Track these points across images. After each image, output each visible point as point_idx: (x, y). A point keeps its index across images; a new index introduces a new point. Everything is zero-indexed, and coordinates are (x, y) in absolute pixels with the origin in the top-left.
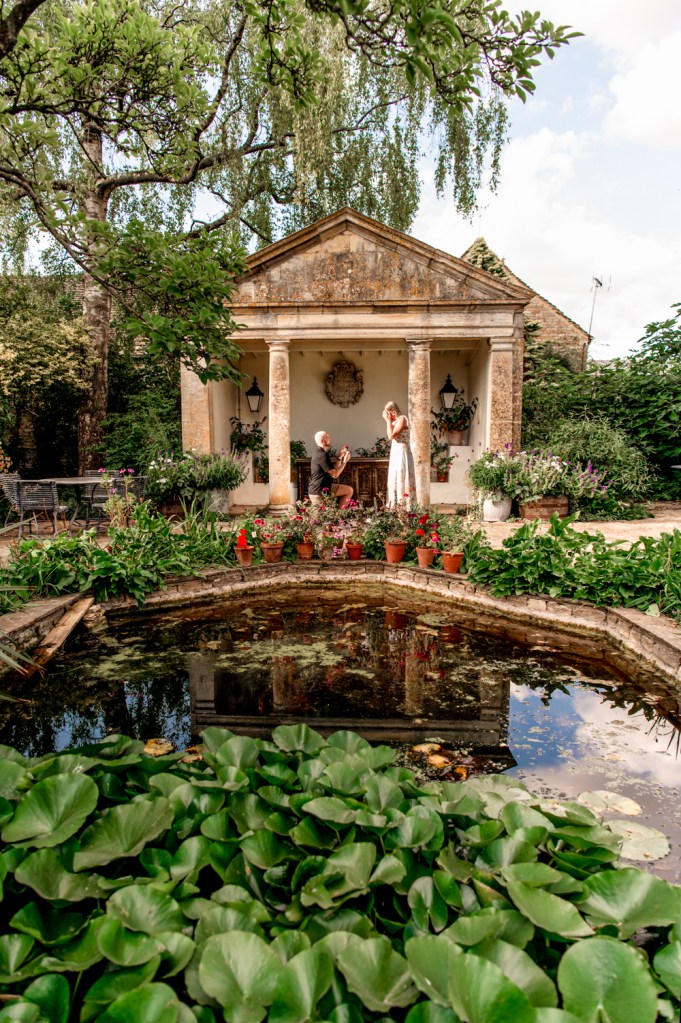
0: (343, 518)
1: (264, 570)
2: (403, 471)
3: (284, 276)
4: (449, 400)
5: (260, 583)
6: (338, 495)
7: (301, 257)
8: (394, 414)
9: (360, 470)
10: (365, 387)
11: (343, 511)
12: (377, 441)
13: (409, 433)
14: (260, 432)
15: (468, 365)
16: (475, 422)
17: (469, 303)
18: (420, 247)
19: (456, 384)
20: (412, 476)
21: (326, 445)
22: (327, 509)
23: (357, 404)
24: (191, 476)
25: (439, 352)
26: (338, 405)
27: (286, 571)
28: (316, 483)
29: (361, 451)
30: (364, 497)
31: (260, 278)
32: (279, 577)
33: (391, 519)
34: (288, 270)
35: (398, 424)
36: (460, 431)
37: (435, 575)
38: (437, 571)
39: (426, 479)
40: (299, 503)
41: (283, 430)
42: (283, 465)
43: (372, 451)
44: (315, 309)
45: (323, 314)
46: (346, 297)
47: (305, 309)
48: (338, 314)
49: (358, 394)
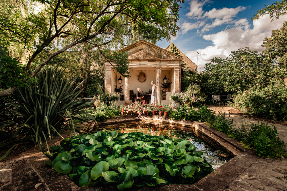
0: (142, 107)
1: (127, 117)
4: (165, 81)
5: (126, 120)
6: (141, 102)
7: (132, 50)
11: (142, 105)
12: (149, 90)
14: (121, 88)
15: (170, 73)
16: (171, 86)
17: (169, 60)
18: (158, 48)
19: (167, 78)
22: (139, 105)
23: (145, 82)
24: (107, 98)
25: (163, 71)
26: (141, 82)
27: (132, 117)
29: (146, 92)
32: (130, 118)
33: (153, 107)
34: (129, 52)
36: (168, 88)
37: (163, 117)
38: (163, 116)
39: (160, 99)
40: (133, 103)
41: (128, 88)
42: (128, 96)
43: (148, 92)
44: (135, 61)
45: (137, 62)
46: (142, 58)
47: (133, 61)
48: (140, 62)
49: (145, 80)
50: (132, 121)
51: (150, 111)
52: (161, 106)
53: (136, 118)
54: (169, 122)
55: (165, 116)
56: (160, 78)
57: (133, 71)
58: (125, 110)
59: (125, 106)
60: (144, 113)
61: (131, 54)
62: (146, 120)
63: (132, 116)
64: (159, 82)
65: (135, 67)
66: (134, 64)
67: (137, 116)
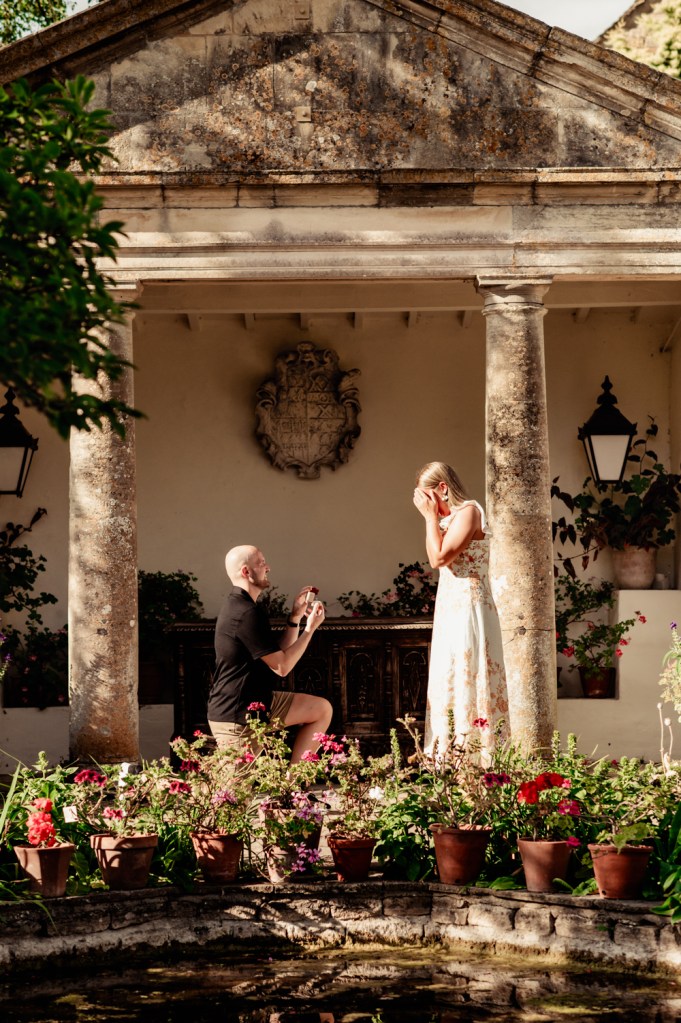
0: (304, 787)
1: (101, 907)
2: (471, 655)
3: (121, 98)
4: (610, 456)
5: (91, 941)
6: (290, 721)
7: (174, 44)
8: (446, 495)
9: (351, 652)
10: (365, 420)
11: (305, 767)
12: (397, 572)
13: (486, 550)
14: (24, 553)
17: (656, 177)
19: (627, 409)
20: (495, 668)
21: (257, 584)
22: (260, 761)
23: (343, 471)
25: (575, 313)
26: (292, 472)
27: (167, 913)
28: (229, 689)
29: (354, 600)
30: (364, 728)
32: (146, 927)
33: (438, 788)
34: (131, 81)
35: (456, 525)
36: (646, 546)
37: (569, 907)
38: (581, 896)
39: (540, 688)
40: (178, 745)
41: (117, 544)
42: (115, 646)
43: (384, 600)
44: (215, 194)
45: (237, 206)
46: (302, 159)
47: (186, 192)
48: (281, 207)
49: (346, 440)
50: (173, 953)
51: (409, 840)
52: (549, 780)
53: (228, 926)
54: (652, 965)
55: (596, 889)
56: (531, 415)
57: (185, 320)
58: (68, 831)
59: (69, 779)
60: (331, 862)
61: (149, 106)
62: (349, 946)
63: (172, 896)
64: (519, 471)
65: (216, 276)
66: (192, 231)
67: (241, 897)
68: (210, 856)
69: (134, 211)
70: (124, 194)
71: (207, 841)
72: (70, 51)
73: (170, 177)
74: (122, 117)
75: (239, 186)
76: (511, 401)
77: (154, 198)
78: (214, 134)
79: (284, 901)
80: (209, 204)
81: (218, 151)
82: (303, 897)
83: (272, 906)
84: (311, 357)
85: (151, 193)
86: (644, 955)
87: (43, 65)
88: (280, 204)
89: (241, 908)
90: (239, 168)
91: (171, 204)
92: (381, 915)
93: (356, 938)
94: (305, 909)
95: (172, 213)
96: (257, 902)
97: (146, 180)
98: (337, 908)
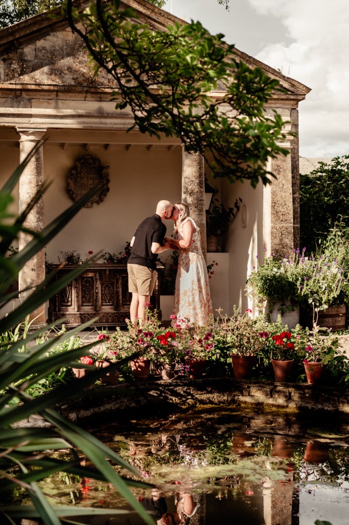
3: (40, 55)
10: (111, 185)
23: (102, 204)
29: (107, 256)
31: (11, 55)
32: (119, 401)
37: (297, 388)
42: (38, 276)
43: (120, 256)
44: (77, 95)
45: (85, 100)
46: (111, 83)
47: (66, 94)
48: (103, 101)
49: (104, 193)
54: (337, 412)
61: (51, 58)
62: (200, 406)
64: (196, 206)
65: (76, 127)
66: (67, 109)
67: (154, 387)
68: (139, 369)
69: (45, 100)
70: (42, 93)
71: (138, 363)
72: (22, 34)
73: (61, 87)
74: (41, 63)
75: (87, 92)
76: (194, 179)
77: (53, 95)
78: (76, 71)
79: (172, 387)
80: (73, 99)
81: (77, 78)
82: (180, 386)
83: (167, 390)
84: (91, 161)
85: (52, 93)
86: (332, 408)
87: (12, 39)
88: (103, 100)
89: (154, 391)
90: (86, 85)
91: (60, 98)
92: (211, 392)
93: (202, 402)
94: (180, 391)
95: (60, 102)
96: (161, 388)
97: (52, 88)
98: (194, 390)
